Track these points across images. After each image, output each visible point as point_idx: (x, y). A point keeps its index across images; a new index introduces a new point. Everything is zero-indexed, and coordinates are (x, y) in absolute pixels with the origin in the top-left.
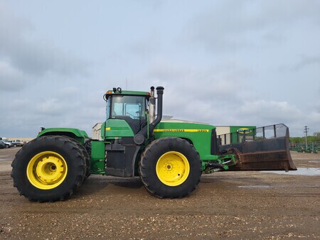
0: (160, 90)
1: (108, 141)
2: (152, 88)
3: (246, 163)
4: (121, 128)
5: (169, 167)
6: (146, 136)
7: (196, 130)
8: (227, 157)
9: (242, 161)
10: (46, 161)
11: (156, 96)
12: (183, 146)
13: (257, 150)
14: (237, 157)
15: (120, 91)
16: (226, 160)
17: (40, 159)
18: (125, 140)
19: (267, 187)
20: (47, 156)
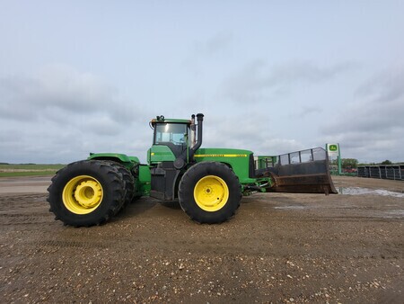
0: (200, 117)
1: (153, 166)
2: (193, 116)
3: (281, 186)
4: (164, 154)
5: (208, 191)
6: (185, 161)
7: (235, 155)
8: (264, 180)
9: (278, 183)
10: (84, 184)
11: (196, 123)
12: (222, 170)
13: (294, 174)
14: (273, 180)
15: (163, 120)
16: (262, 183)
17: (79, 183)
18: (166, 164)
19: (302, 208)
20: (86, 180)
